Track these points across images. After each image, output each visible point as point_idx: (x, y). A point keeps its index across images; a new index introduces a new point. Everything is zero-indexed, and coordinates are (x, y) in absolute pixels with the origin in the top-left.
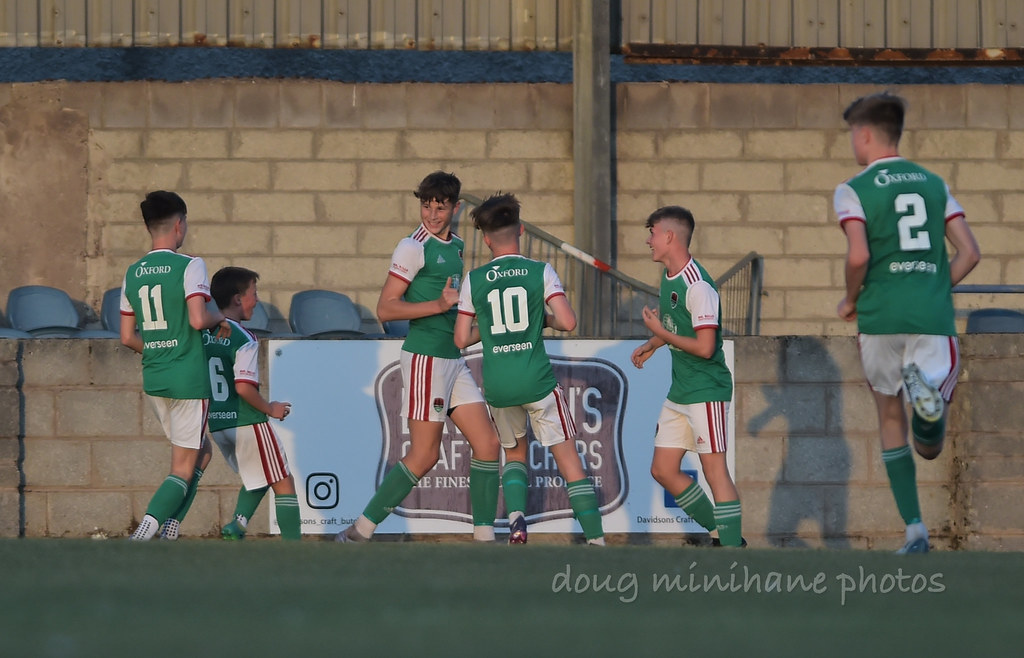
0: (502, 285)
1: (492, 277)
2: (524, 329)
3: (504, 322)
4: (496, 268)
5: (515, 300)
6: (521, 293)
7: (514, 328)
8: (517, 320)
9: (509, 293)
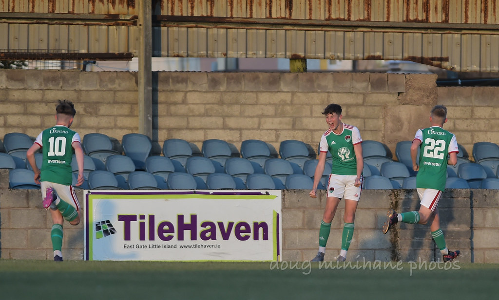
0: (56, 136)
1: (52, 132)
2: (63, 155)
3: (54, 151)
4: (54, 129)
5: (60, 142)
6: (64, 139)
7: (58, 154)
8: (60, 150)
9: (58, 139)
